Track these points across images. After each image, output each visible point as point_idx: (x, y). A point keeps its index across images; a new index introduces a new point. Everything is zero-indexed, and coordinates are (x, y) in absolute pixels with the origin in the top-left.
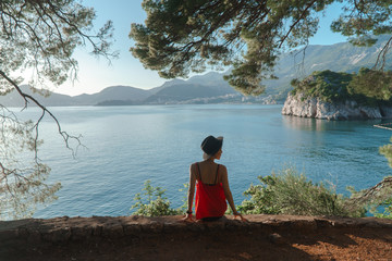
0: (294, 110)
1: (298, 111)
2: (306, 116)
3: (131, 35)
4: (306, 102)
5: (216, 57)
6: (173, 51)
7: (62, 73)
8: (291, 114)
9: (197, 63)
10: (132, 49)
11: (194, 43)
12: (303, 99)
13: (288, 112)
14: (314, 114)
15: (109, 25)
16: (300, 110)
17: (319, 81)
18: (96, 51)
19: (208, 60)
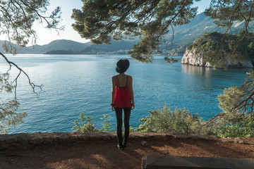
0: (190, 60)
1: (193, 61)
2: (198, 65)
3: (72, 17)
4: (199, 55)
5: (129, 30)
6: (101, 26)
7: (25, 39)
8: (188, 64)
9: (117, 34)
10: (73, 25)
11: (114, 22)
12: (196, 53)
13: (186, 61)
14: (204, 64)
15: (58, 10)
16: (194, 60)
17: (209, 40)
18: (49, 26)
19: (124, 32)
